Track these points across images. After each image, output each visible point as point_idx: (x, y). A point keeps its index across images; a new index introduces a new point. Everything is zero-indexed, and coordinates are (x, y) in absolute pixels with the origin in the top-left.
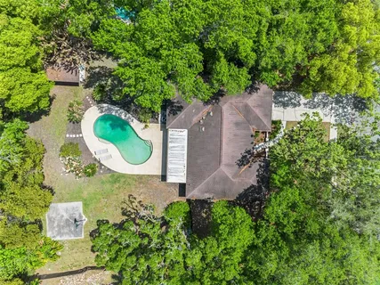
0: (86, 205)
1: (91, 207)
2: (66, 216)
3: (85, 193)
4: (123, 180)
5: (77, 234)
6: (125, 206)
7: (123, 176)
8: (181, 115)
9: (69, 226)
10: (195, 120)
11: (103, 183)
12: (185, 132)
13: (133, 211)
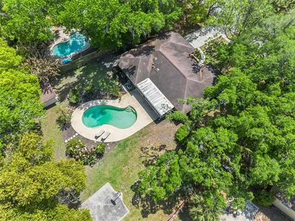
0: (113, 182)
1: (119, 180)
2: (102, 204)
3: (107, 173)
4: (129, 143)
5: (121, 212)
6: (143, 159)
7: (127, 140)
8: (139, 71)
9: (110, 211)
10: (149, 69)
11: (115, 155)
12: (149, 80)
13: (152, 158)
